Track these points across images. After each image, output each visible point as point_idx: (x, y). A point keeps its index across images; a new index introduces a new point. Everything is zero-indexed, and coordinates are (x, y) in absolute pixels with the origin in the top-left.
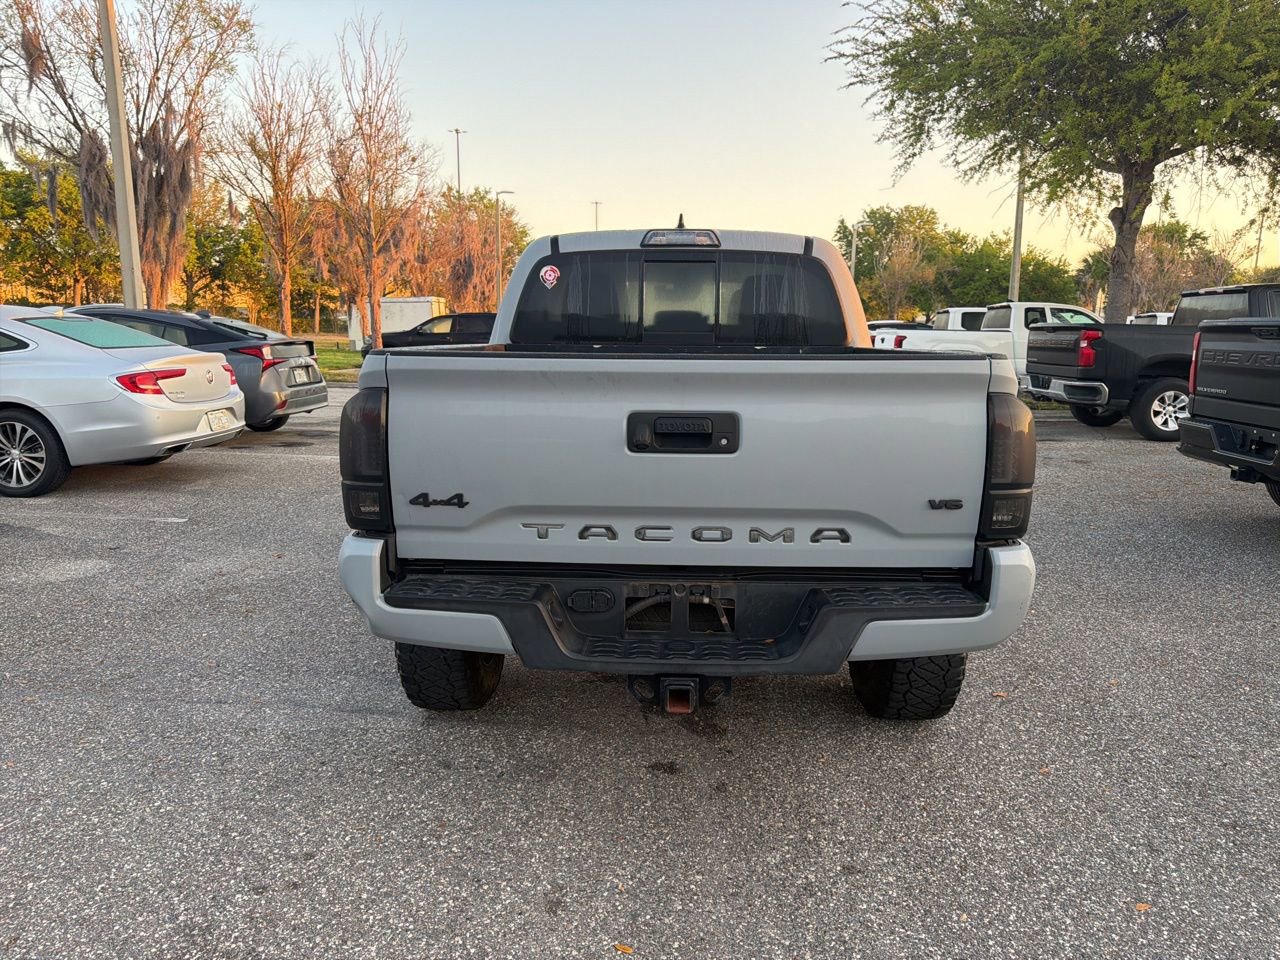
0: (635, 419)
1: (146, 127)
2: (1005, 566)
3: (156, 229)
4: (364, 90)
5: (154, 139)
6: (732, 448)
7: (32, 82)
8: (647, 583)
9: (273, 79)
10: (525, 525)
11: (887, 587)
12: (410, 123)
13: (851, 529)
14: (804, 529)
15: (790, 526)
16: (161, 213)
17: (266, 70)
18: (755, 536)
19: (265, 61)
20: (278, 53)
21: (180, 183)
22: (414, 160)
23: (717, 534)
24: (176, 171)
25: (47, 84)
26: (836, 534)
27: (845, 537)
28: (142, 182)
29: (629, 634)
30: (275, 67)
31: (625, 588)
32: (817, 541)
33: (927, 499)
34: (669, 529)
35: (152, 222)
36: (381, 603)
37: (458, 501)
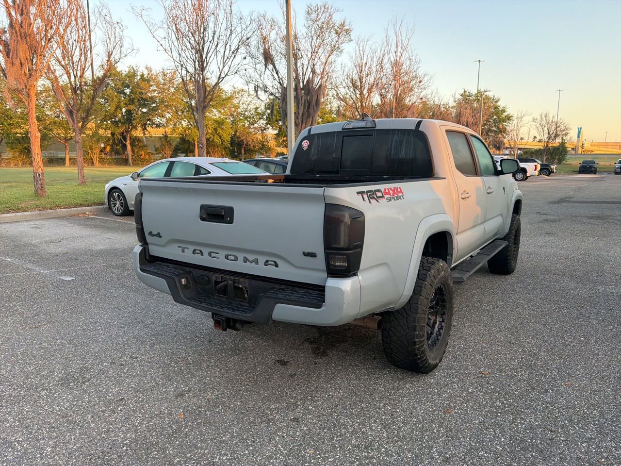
0: (203, 207)
1: (305, 81)
2: (328, 286)
3: (306, 124)
4: (395, 52)
5: (308, 86)
6: (231, 222)
7: (266, 67)
8: (220, 275)
9: (364, 52)
10: (179, 247)
11: (300, 290)
12: (420, 65)
13: (279, 262)
14: (262, 260)
15: (257, 258)
16: (308, 117)
17: (361, 49)
18: (246, 260)
19: (361, 44)
20: (366, 40)
21: (316, 103)
22: (420, 82)
23: (233, 258)
24: (315, 98)
25: (270, 67)
26: (273, 263)
27: (277, 266)
28: (301, 105)
29: (217, 296)
30: (365, 46)
31: (214, 277)
32: (267, 265)
33: (302, 251)
34: (218, 253)
35: (304, 121)
36: (139, 270)
37: (159, 235)
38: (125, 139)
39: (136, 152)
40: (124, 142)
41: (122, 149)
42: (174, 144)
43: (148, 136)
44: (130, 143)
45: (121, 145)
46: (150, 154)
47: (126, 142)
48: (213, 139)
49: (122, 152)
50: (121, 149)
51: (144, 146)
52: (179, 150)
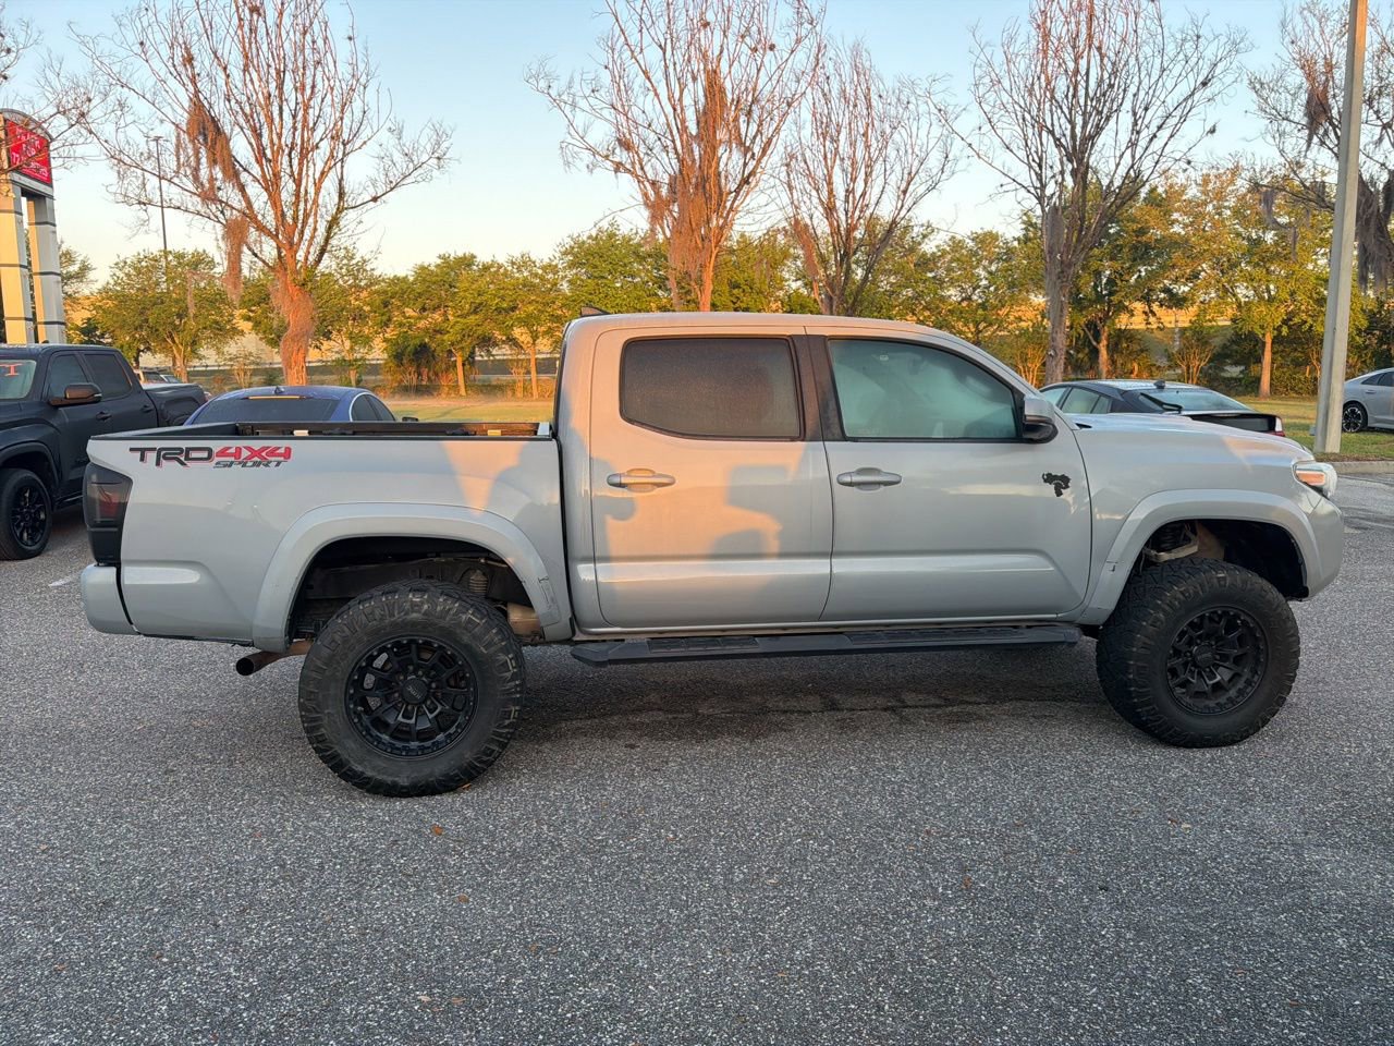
38: (1097, 337)
39: (1119, 365)
40: (1094, 343)
41: (1090, 359)
42: (1217, 342)
43: (1155, 326)
44: (1108, 346)
45: (1087, 350)
46: (1154, 369)
47: (1098, 343)
48: (1311, 326)
49: (1088, 365)
50: (1086, 359)
51: (1142, 351)
52: (1228, 356)
